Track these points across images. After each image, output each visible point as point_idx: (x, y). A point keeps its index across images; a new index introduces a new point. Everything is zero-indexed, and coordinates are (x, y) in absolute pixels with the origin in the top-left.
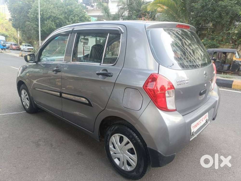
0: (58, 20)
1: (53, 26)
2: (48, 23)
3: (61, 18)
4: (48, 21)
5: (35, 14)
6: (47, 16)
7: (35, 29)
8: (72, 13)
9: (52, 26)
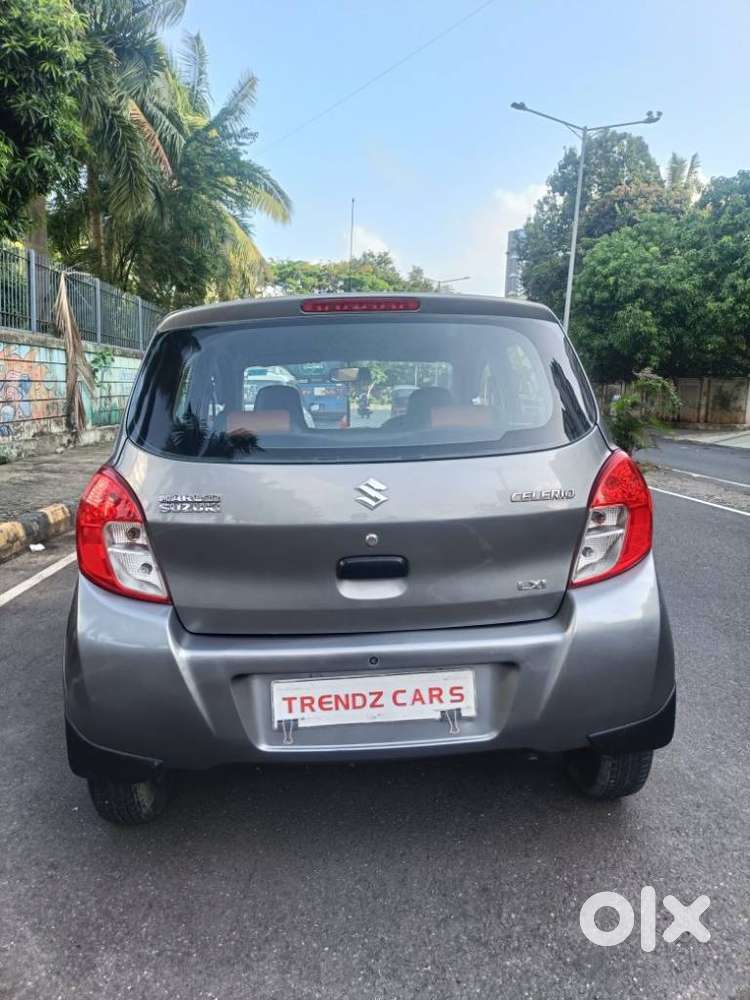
0: (672, 300)
1: (646, 324)
2: (629, 318)
3: (684, 292)
4: (628, 308)
5: (588, 287)
6: (630, 291)
7: (584, 341)
8: (738, 262)
9: (641, 325)
